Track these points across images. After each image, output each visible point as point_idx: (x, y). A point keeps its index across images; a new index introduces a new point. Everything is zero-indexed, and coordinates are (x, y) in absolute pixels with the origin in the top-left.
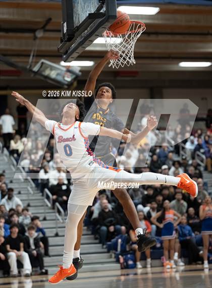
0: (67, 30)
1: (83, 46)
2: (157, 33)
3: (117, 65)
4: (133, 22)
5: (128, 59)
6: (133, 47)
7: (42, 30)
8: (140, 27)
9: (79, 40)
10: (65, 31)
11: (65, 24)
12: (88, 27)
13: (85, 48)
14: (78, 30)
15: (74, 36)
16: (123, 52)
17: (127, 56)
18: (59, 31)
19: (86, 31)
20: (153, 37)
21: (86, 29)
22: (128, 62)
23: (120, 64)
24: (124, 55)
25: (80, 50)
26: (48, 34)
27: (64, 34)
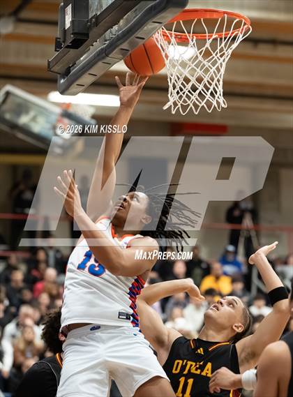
0: (72, 22)
1: (108, 60)
2: (274, 42)
3: (184, 108)
4: (224, 13)
5: (208, 96)
6: (223, 70)
7: (12, 19)
8: (238, 26)
9: (98, 46)
10: (68, 25)
11: (69, 9)
12: (122, 18)
13: (111, 64)
14: (96, 24)
15: (87, 35)
16: (200, 80)
17: (208, 90)
18: (55, 23)
19: (116, 28)
20: (264, 50)
21: (116, 22)
22: (209, 104)
23: (191, 105)
24: (200, 87)
25: (99, 70)
26: (24, 29)
27: (65, 31)
